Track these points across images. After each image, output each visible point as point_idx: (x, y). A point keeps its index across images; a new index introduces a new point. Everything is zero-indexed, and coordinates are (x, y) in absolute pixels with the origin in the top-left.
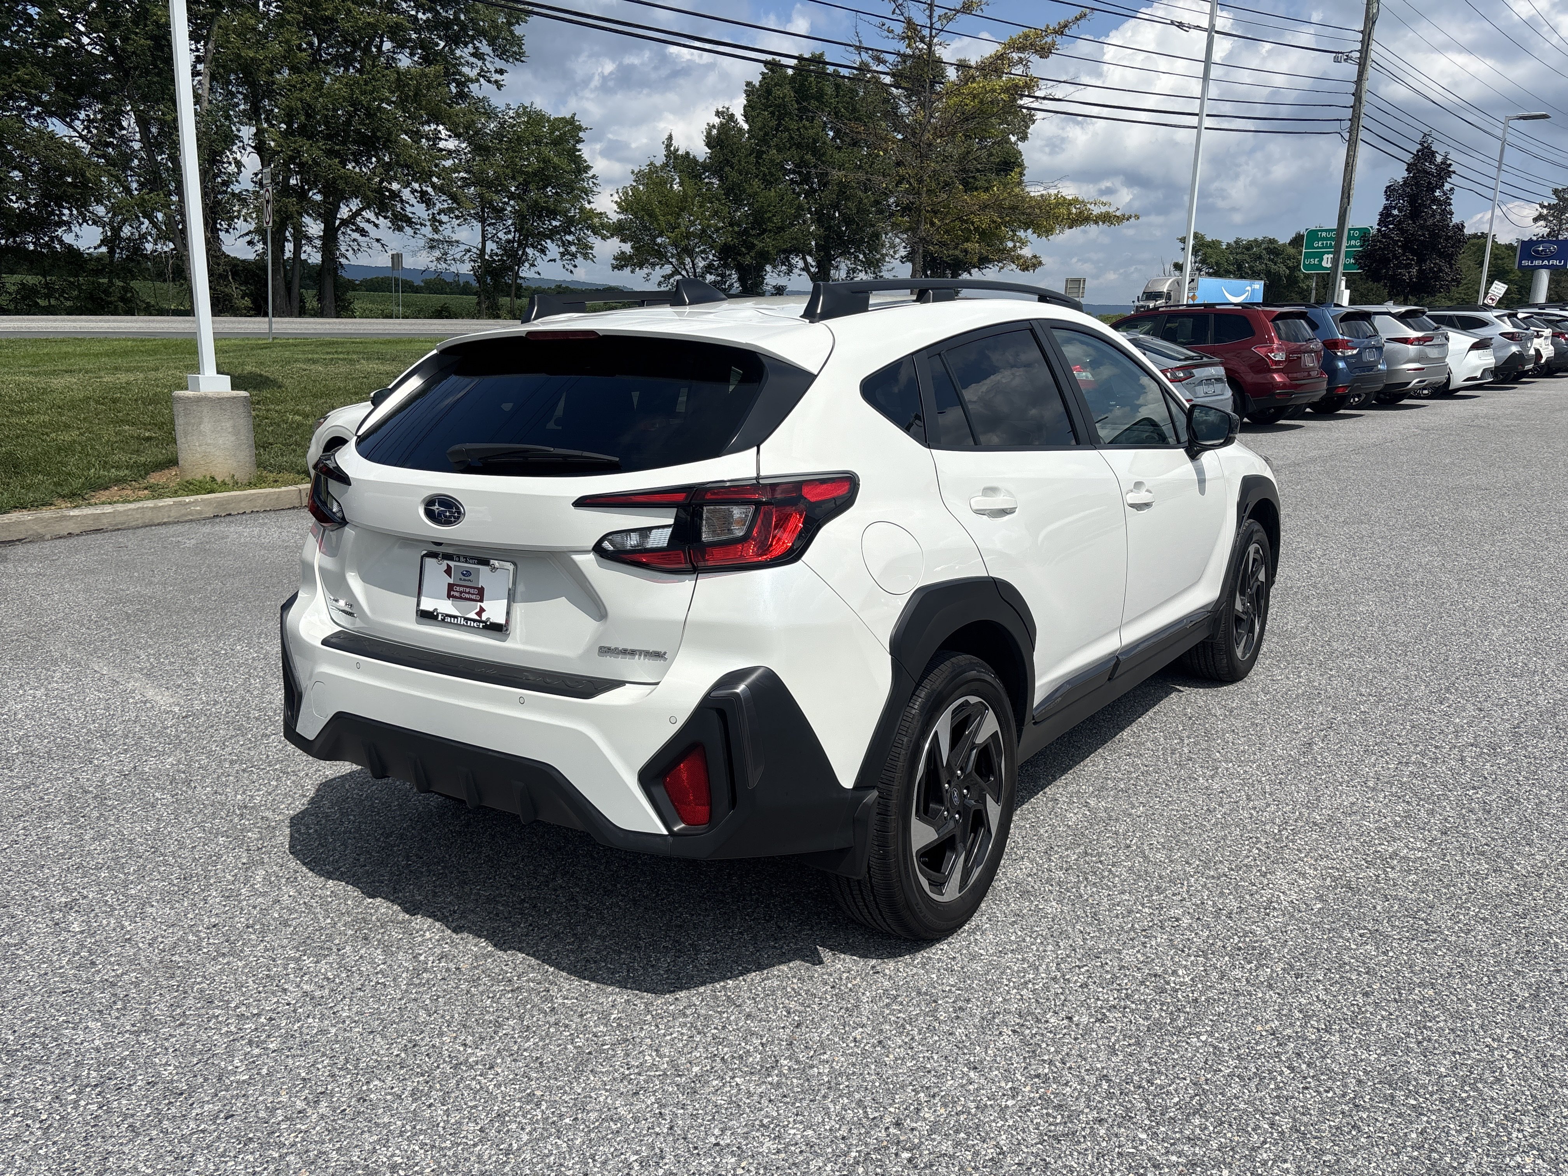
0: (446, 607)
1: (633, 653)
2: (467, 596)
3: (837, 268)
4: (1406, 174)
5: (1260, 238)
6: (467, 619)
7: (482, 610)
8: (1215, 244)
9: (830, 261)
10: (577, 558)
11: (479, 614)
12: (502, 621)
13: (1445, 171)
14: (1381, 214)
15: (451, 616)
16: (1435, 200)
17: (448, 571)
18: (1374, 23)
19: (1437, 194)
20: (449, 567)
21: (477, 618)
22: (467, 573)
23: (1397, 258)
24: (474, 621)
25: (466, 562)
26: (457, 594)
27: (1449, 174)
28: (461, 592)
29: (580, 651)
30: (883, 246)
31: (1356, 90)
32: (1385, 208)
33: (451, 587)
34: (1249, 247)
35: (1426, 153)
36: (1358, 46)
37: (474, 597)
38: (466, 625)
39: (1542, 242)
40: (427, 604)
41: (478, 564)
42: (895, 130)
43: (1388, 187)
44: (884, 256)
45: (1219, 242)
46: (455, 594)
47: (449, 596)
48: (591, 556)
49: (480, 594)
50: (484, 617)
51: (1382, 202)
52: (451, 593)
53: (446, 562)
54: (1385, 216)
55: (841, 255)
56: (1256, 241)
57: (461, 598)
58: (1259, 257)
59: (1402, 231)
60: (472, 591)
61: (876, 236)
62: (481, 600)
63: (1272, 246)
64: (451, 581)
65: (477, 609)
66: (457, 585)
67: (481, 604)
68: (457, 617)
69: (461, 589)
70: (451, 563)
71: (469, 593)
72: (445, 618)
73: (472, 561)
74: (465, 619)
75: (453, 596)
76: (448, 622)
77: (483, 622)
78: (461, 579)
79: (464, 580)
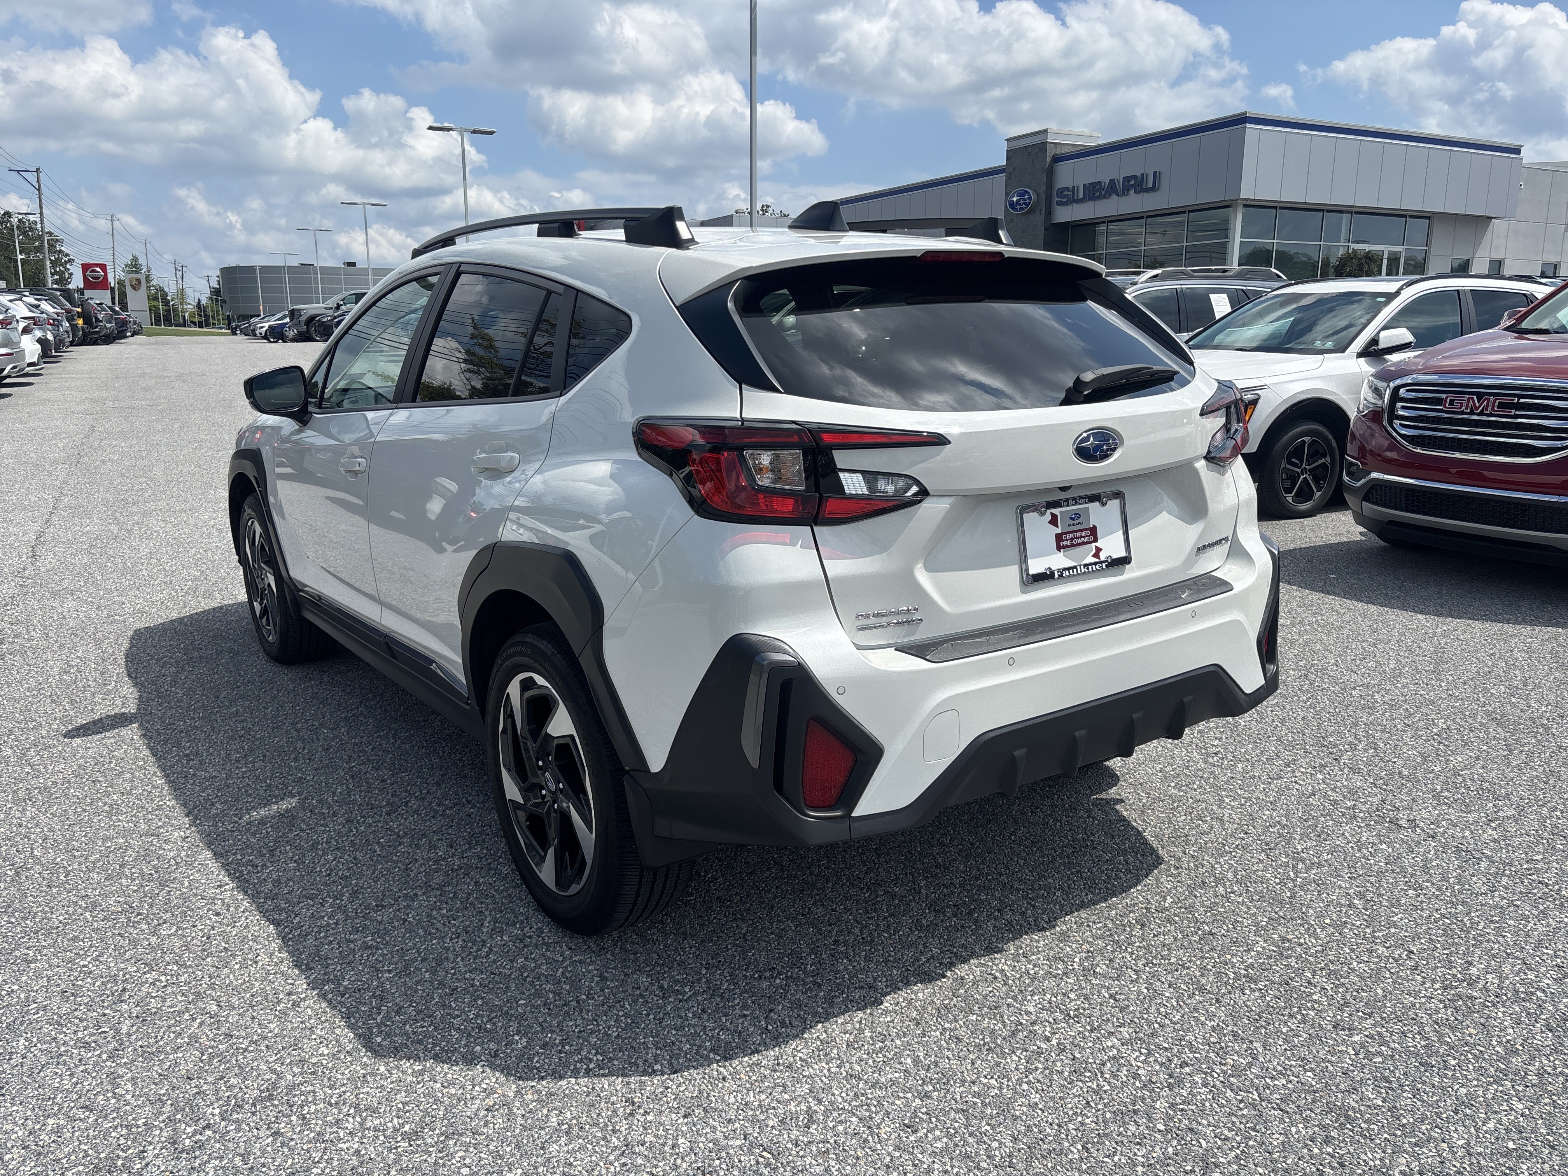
0: (1059, 561)
1: (1215, 544)
2: (1079, 541)
6: (1087, 566)
7: (1098, 550)
10: (1198, 465)
11: (1096, 555)
12: (1123, 554)
15: (1068, 569)
17: (1054, 521)
20: (1054, 516)
21: (1096, 560)
22: (1078, 515)
24: (1095, 564)
25: (1076, 504)
26: (1068, 543)
28: (1072, 539)
29: (1182, 558)
33: (1059, 537)
37: (1086, 539)
38: (1088, 571)
40: (1036, 567)
41: (1088, 502)
46: (1065, 543)
47: (1059, 548)
48: (1203, 462)
49: (1093, 534)
50: (1103, 556)
52: (1061, 543)
53: (1049, 511)
57: (1073, 545)
60: (1083, 534)
62: (1096, 540)
64: (1059, 531)
65: (1094, 551)
66: (1066, 533)
67: (1096, 544)
68: (1075, 567)
69: (1072, 536)
70: (1057, 511)
71: (1081, 537)
72: (1062, 574)
73: (1081, 501)
74: (1085, 565)
75: (1065, 547)
76: (1067, 577)
77: (1104, 562)
78: (1070, 525)
79: (1074, 525)
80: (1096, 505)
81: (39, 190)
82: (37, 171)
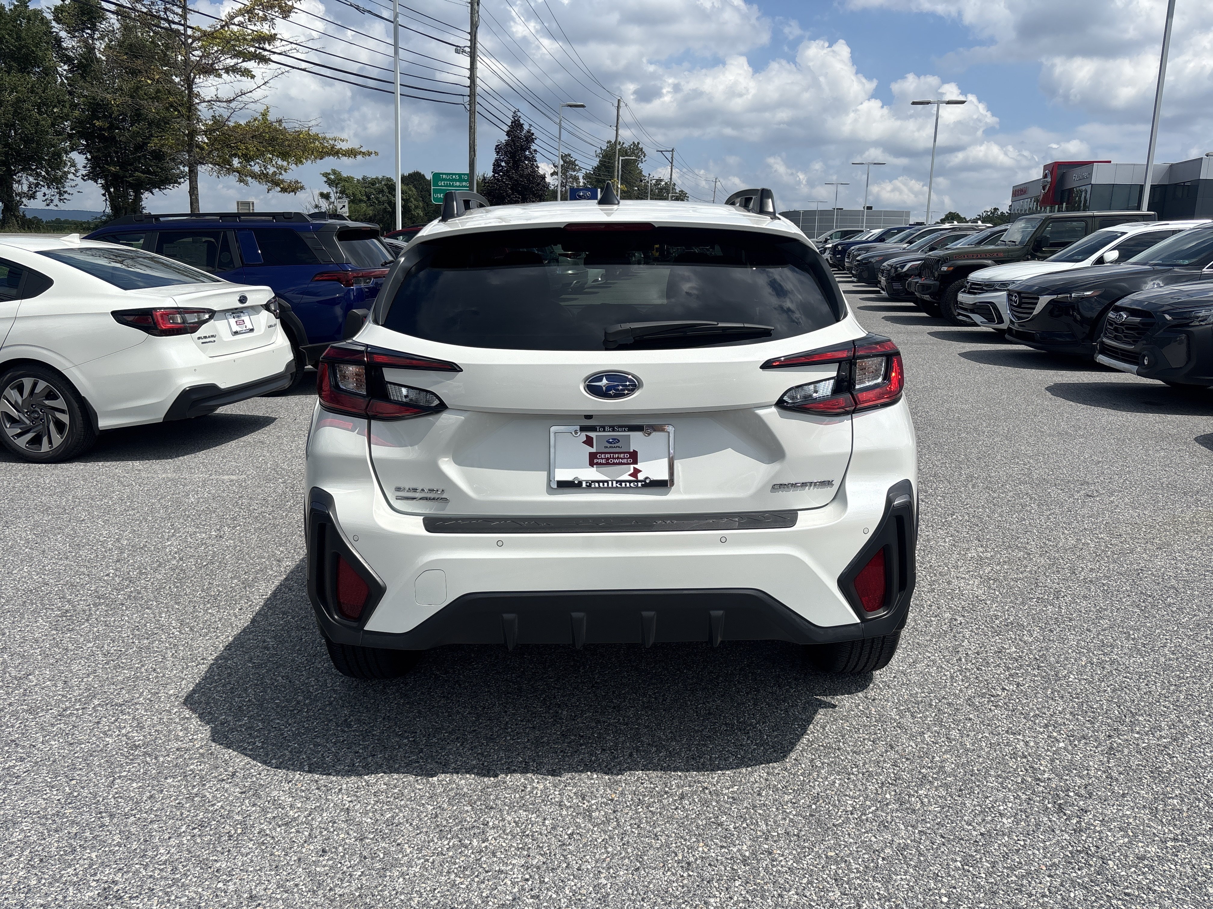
0: (589, 474)
1: (804, 485)
2: (616, 461)
3: (19, 182)
4: (506, 138)
5: (380, 177)
6: (620, 482)
7: (636, 471)
8: (349, 179)
9: (12, 176)
10: (761, 412)
11: (634, 475)
12: (665, 477)
13: (530, 138)
14: (494, 165)
15: (598, 482)
16: (526, 158)
17: (589, 442)
18: (477, 28)
19: (527, 153)
20: (589, 438)
21: (632, 479)
22: (616, 440)
23: (509, 197)
24: (630, 482)
25: (613, 431)
26: (603, 461)
27: (533, 141)
28: (608, 459)
29: (752, 491)
30: (65, 164)
31: (471, 75)
32: (496, 160)
33: (593, 455)
34: (373, 182)
35: (516, 125)
36: (469, 44)
37: (624, 461)
38: (621, 486)
39: (582, 190)
40: (563, 474)
41: (629, 430)
42: (61, 61)
43: (497, 146)
44: (66, 174)
45: (353, 178)
46: (600, 461)
47: (592, 464)
48: (774, 409)
49: (634, 457)
50: (641, 477)
51: (494, 156)
52: (595, 461)
53: (584, 433)
54: (497, 165)
55: (23, 170)
56: (377, 178)
57: (608, 464)
58: (381, 191)
59: (511, 178)
60: (622, 456)
61: (57, 155)
62: (635, 462)
63: (390, 183)
64: (594, 450)
65: (632, 471)
66: (602, 453)
67: (636, 466)
68: (607, 482)
69: (608, 456)
70: (592, 434)
71: (618, 458)
72: (590, 485)
73: (620, 429)
74: (617, 482)
75: (597, 464)
76: (595, 488)
77: (641, 481)
78: (606, 447)
79: (611, 447)
80: (639, 434)
81: (671, 163)
82: (673, 150)
